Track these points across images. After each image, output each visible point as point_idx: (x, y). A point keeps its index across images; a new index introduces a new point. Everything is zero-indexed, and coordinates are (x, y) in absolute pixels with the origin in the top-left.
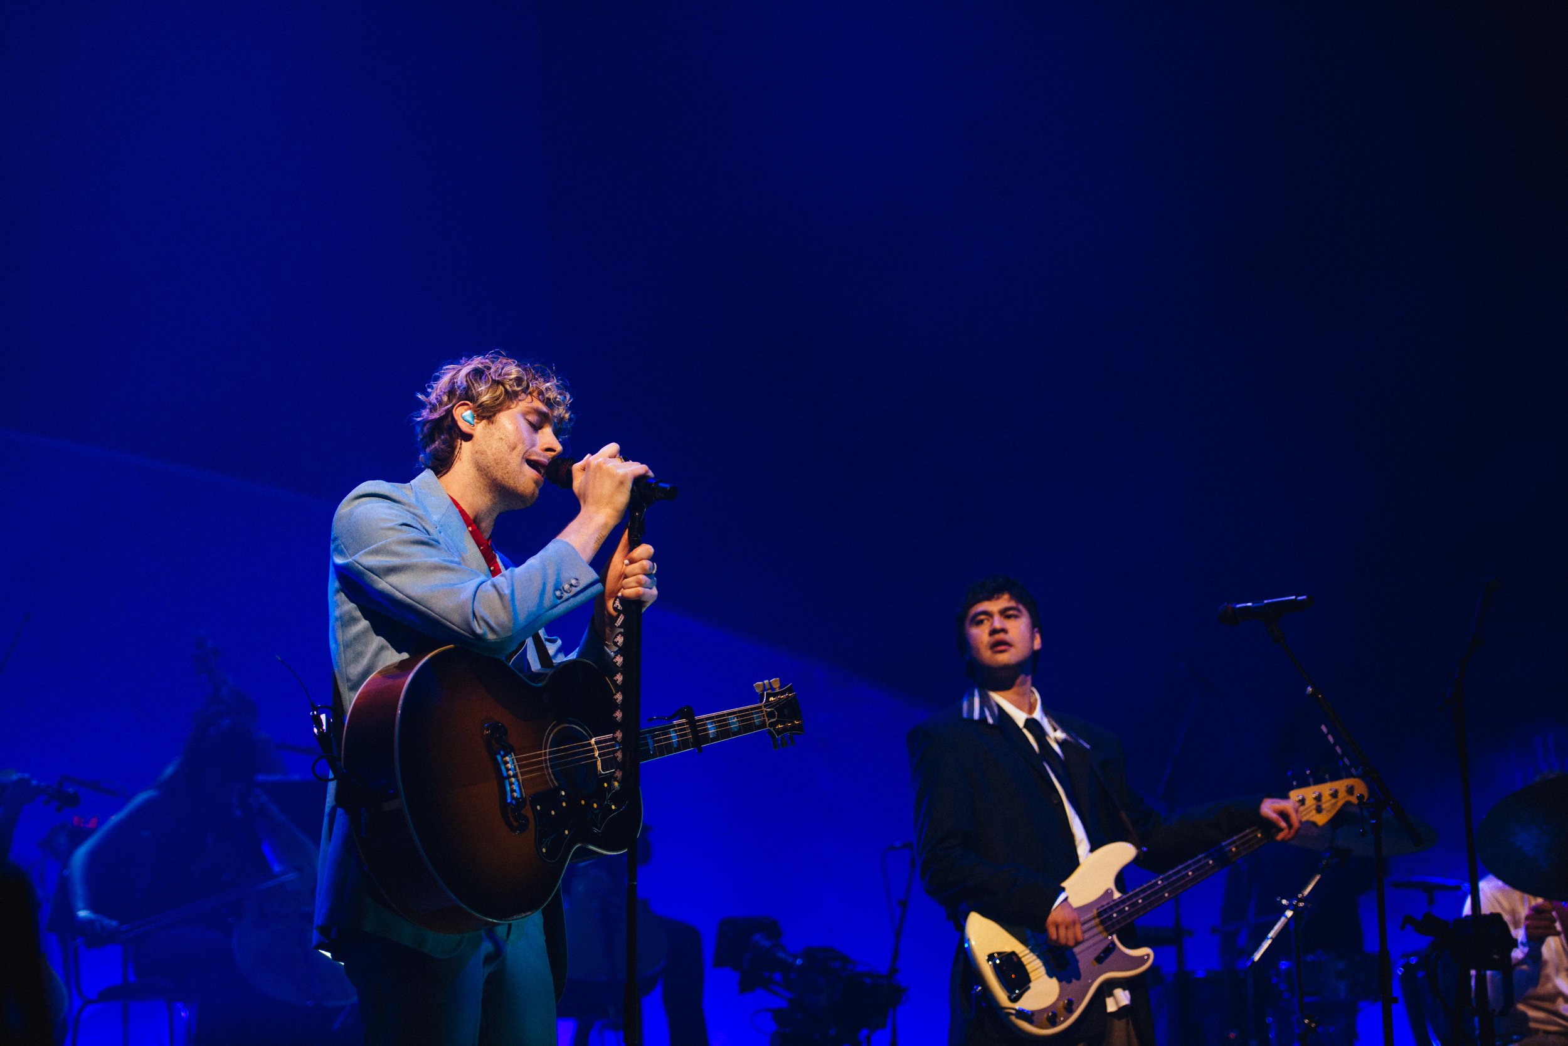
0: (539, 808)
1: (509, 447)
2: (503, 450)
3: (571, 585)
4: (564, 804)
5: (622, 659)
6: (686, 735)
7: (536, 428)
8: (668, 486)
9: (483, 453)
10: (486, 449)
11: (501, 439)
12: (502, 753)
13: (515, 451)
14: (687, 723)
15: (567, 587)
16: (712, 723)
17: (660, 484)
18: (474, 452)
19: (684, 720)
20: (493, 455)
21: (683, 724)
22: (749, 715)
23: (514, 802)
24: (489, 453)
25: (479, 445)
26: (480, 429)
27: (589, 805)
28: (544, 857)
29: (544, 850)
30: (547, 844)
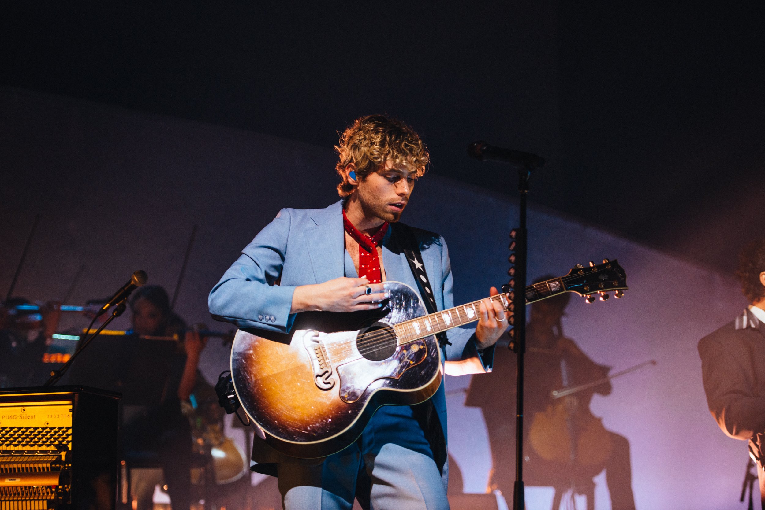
3: (270, 319)
15: (268, 317)
28: (346, 400)
29: (346, 396)
30: (349, 393)
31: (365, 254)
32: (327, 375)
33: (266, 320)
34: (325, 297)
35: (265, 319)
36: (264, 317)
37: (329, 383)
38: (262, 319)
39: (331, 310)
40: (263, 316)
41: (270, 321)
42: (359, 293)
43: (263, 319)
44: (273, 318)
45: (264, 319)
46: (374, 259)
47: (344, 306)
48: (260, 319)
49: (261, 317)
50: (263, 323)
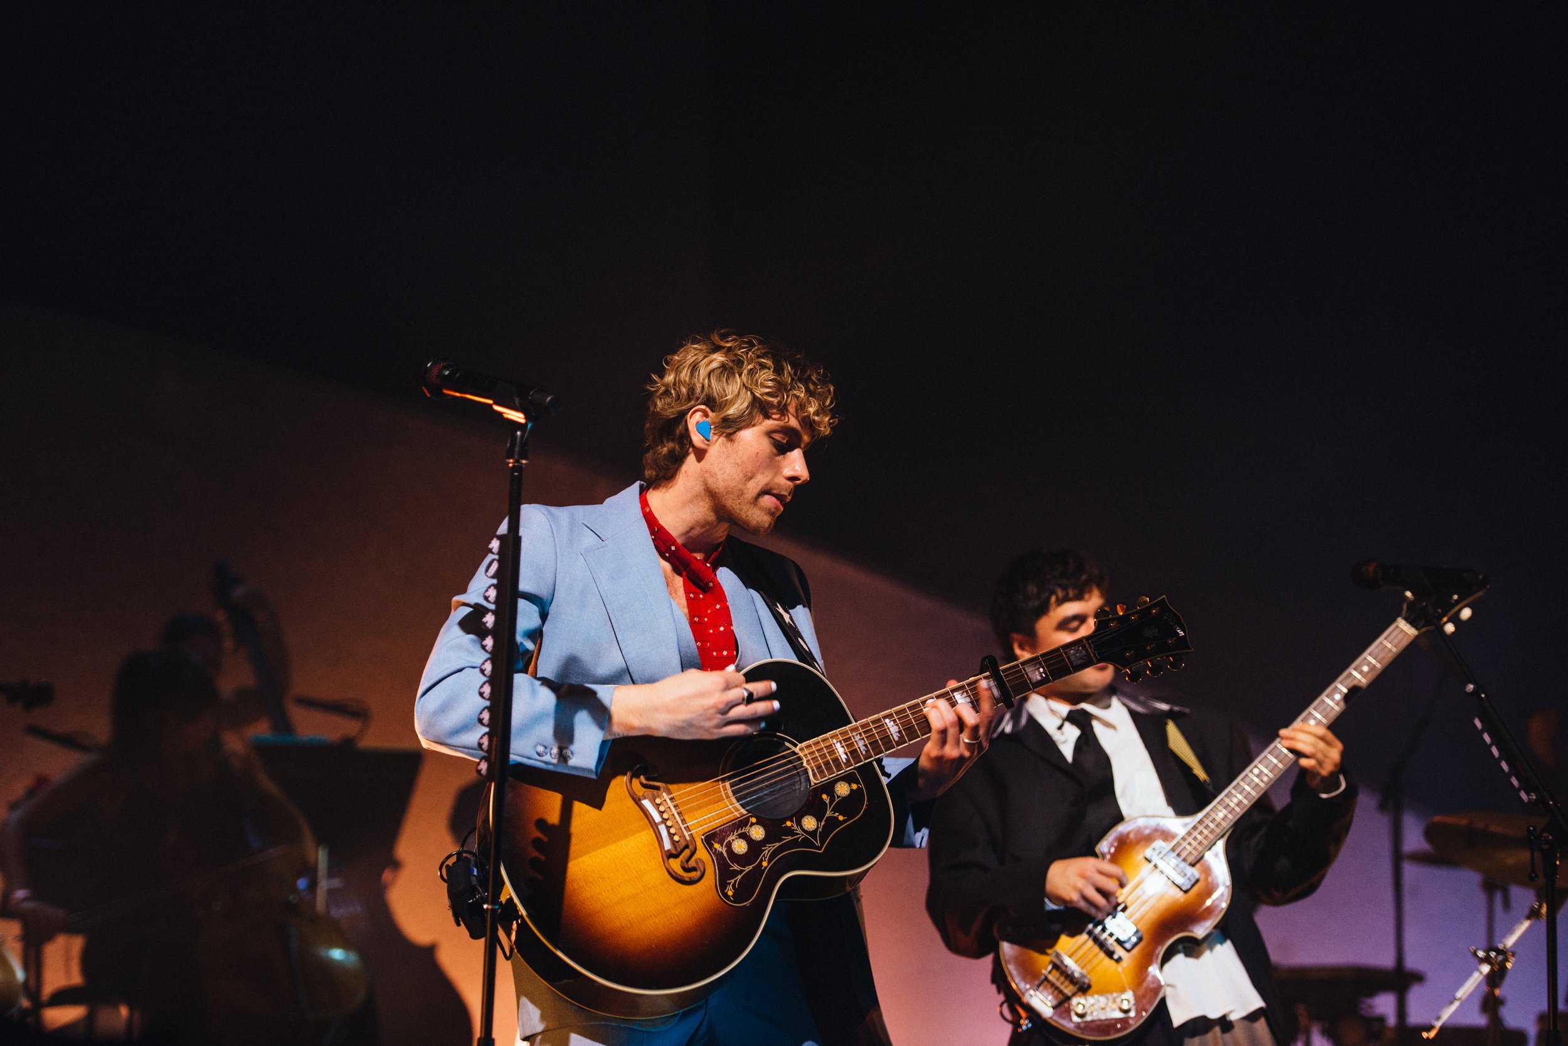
7: (782, 449)
9: (713, 475)
11: (738, 464)
13: (752, 481)
15: (556, 751)
18: (704, 470)
20: (724, 481)
24: (720, 478)
25: (711, 465)
28: (731, 901)
29: (730, 893)
30: (734, 886)
31: (697, 595)
32: (687, 852)
33: (553, 756)
34: (668, 710)
35: (551, 754)
36: (549, 750)
37: (694, 869)
38: (544, 754)
39: (677, 736)
40: (546, 748)
41: (561, 757)
42: (732, 701)
43: (546, 754)
44: (567, 752)
45: (549, 754)
46: (718, 607)
47: (701, 727)
48: (539, 754)
49: (542, 750)
50: (546, 763)
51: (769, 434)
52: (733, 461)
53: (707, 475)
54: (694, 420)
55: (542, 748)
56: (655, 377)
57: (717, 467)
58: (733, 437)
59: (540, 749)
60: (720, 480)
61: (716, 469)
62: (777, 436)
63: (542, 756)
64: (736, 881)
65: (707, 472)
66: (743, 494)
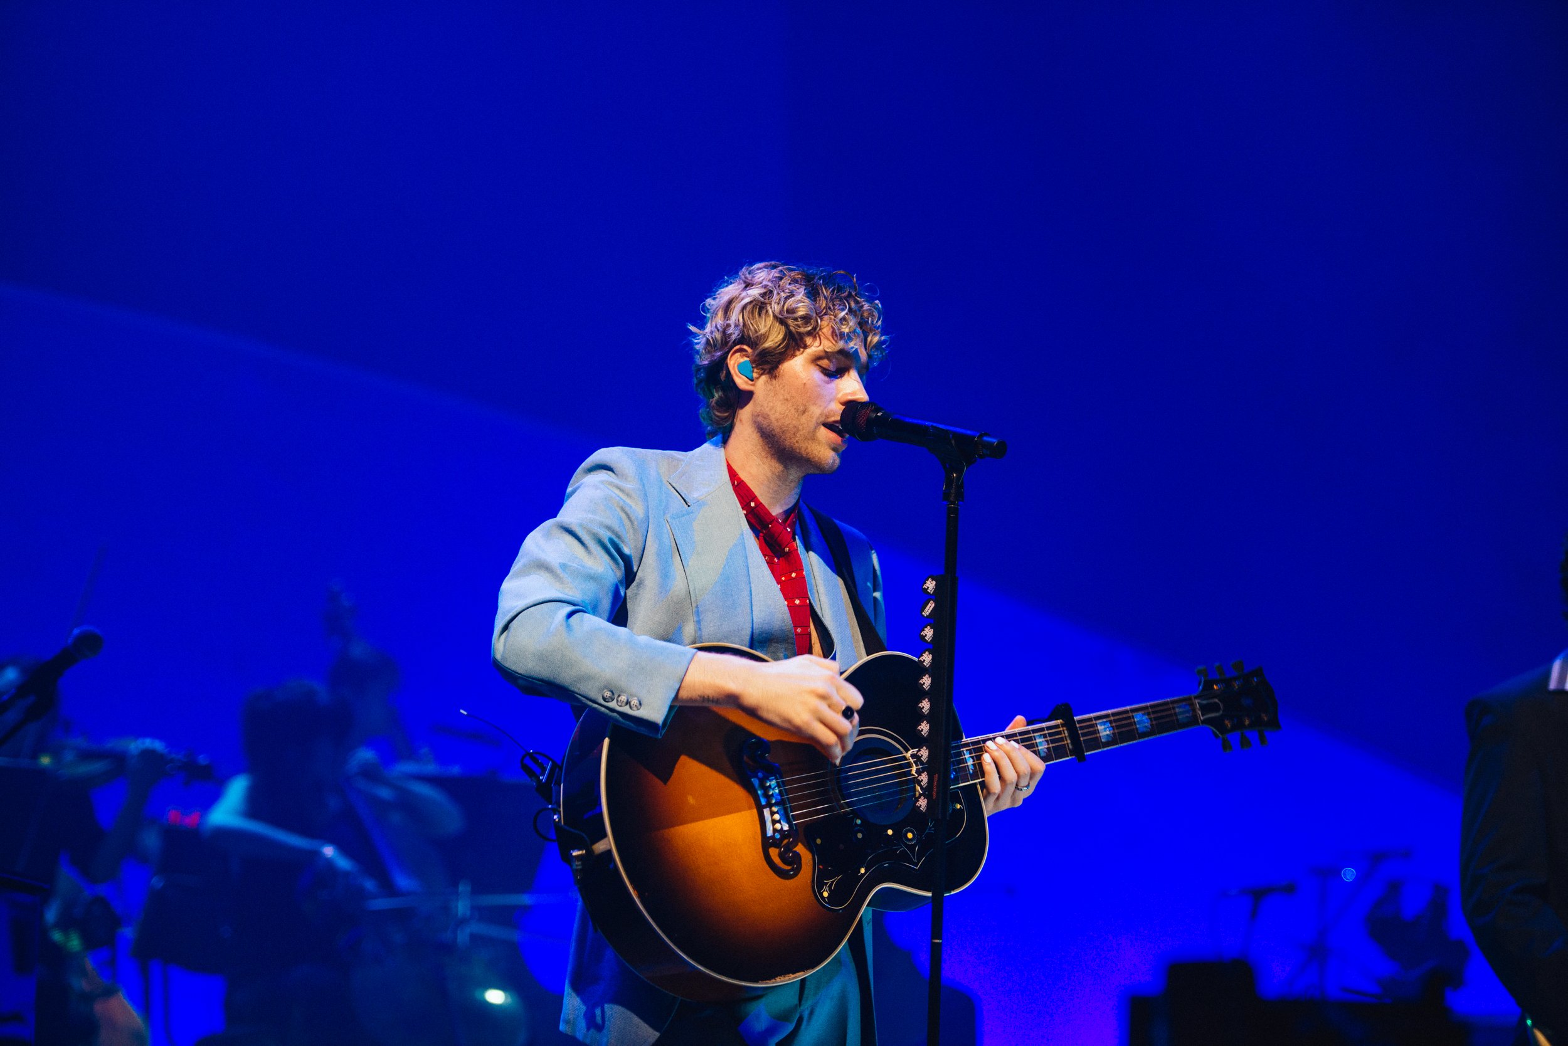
0: (819, 841)
1: (797, 410)
2: (790, 415)
3: (628, 703)
4: (860, 836)
5: (930, 657)
6: (1062, 739)
8: (995, 441)
9: (766, 417)
10: (769, 413)
11: (787, 400)
12: (760, 774)
14: (1063, 725)
15: (623, 698)
16: (1104, 723)
17: (985, 438)
18: (756, 414)
19: (1059, 722)
21: (1057, 726)
22: (1169, 709)
23: (778, 836)
24: (773, 417)
26: (761, 386)
27: (899, 835)
28: (826, 902)
29: (826, 894)
30: (830, 886)
32: (787, 843)
33: (620, 704)
35: (617, 701)
36: (616, 696)
37: (792, 862)
38: (610, 701)
40: (613, 694)
41: (628, 706)
43: (613, 700)
44: (634, 702)
45: (615, 701)
48: (604, 699)
49: (608, 695)
50: (612, 710)
51: (816, 360)
52: (781, 398)
53: (760, 419)
54: (736, 362)
55: (609, 693)
56: (692, 328)
57: (767, 407)
58: (776, 372)
59: (608, 694)
60: (773, 420)
61: (767, 409)
62: (825, 363)
63: (608, 702)
64: (833, 882)
65: (758, 415)
66: (798, 430)
